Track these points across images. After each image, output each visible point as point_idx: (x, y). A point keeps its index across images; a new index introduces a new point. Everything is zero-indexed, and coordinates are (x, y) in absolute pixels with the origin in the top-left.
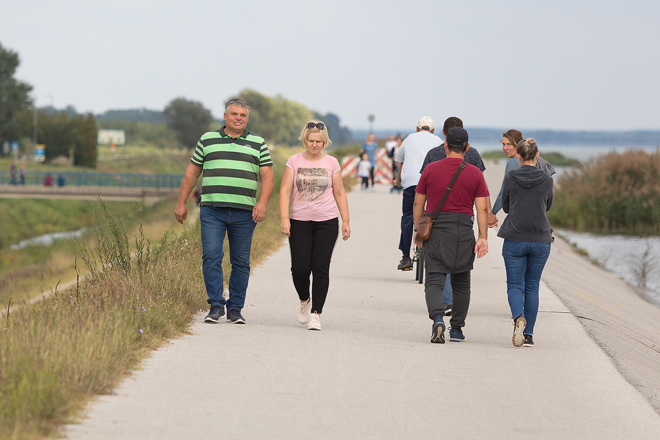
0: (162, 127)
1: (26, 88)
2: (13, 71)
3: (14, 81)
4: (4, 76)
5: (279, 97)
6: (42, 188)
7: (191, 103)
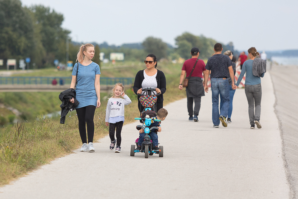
0: (142, 51)
1: (68, 32)
2: (61, 24)
3: (61, 29)
4: (56, 26)
5: (202, 36)
6: (51, 86)
7: (156, 39)
